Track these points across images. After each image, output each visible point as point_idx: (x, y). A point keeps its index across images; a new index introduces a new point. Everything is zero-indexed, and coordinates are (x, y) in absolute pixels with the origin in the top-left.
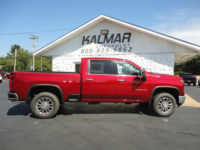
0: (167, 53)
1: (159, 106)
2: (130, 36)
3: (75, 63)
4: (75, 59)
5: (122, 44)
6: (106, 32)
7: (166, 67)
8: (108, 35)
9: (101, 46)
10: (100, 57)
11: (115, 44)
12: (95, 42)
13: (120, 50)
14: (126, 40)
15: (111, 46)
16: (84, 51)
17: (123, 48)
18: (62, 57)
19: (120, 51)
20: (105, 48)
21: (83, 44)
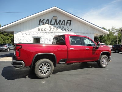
0: (90, 33)
3: (33, 37)
4: (34, 35)
5: (66, 26)
6: (56, 18)
8: (57, 20)
12: (48, 24)
14: (68, 24)
15: (59, 27)
16: (41, 29)
20: (55, 28)
21: (39, 24)
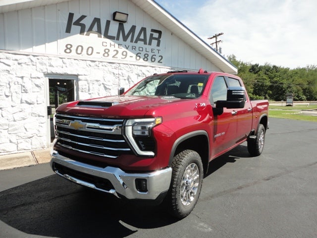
2: (160, 36)
8: (125, 25)
9: (113, 43)
11: (137, 45)
13: (146, 57)
14: (154, 42)
15: (130, 48)
16: (73, 49)
17: (150, 55)
19: (146, 59)
20: (120, 50)
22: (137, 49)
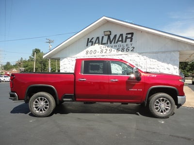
0: (171, 52)
1: (155, 107)
5: (125, 44)
6: (109, 33)
7: (170, 66)
10: (104, 57)
11: (117, 44)
12: (99, 43)
15: (114, 46)
17: (126, 48)
18: (69, 58)
20: (108, 49)
22: (118, 46)
